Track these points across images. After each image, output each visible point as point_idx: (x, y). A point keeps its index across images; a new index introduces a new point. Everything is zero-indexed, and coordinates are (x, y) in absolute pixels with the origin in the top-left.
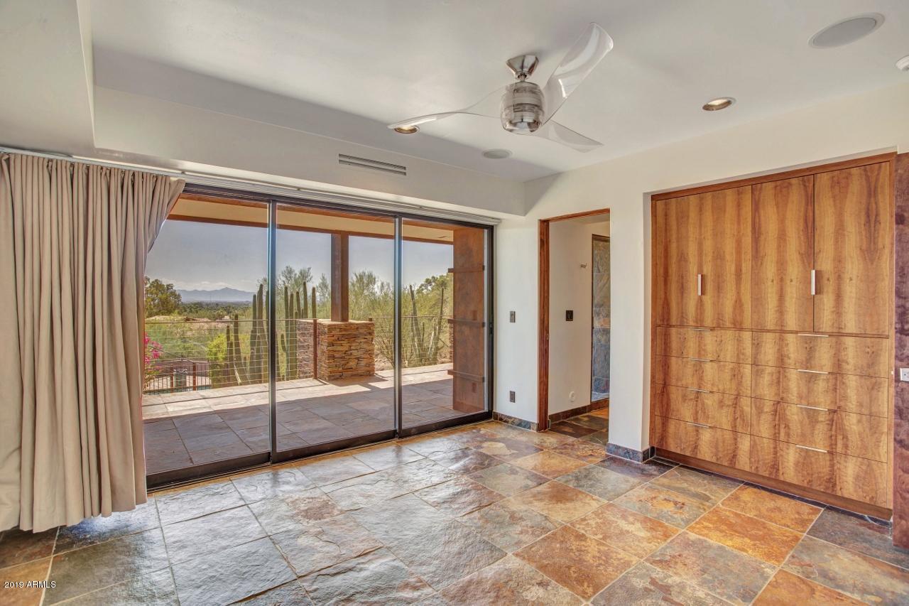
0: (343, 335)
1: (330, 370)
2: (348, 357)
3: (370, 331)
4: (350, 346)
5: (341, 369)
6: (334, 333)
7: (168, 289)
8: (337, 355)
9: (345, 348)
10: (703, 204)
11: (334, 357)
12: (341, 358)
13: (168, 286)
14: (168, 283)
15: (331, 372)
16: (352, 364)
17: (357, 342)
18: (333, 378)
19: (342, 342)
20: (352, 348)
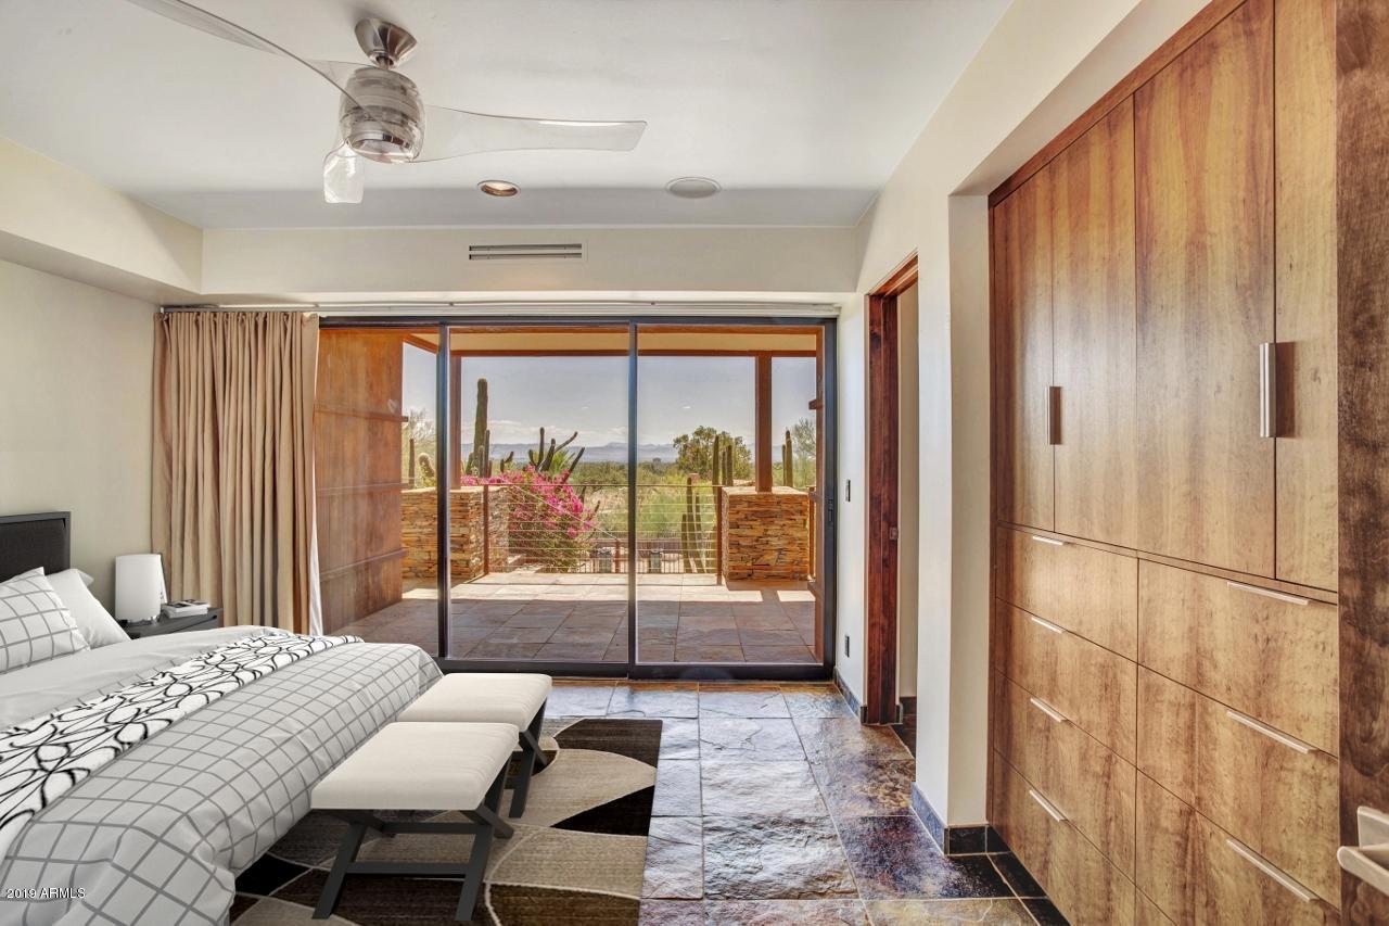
0: (756, 512)
1: (732, 564)
2: (762, 547)
3: (800, 508)
4: (766, 530)
5: (749, 564)
6: (739, 507)
7: (737, 443)
8: (743, 542)
9: (756, 533)
10: (1055, 186)
11: (738, 545)
12: (751, 547)
13: (736, 439)
14: (737, 436)
15: (734, 568)
16: (770, 558)
17: (777, 525)
18: (736, 577)
19: (751, 523)
20: (769, 533)
